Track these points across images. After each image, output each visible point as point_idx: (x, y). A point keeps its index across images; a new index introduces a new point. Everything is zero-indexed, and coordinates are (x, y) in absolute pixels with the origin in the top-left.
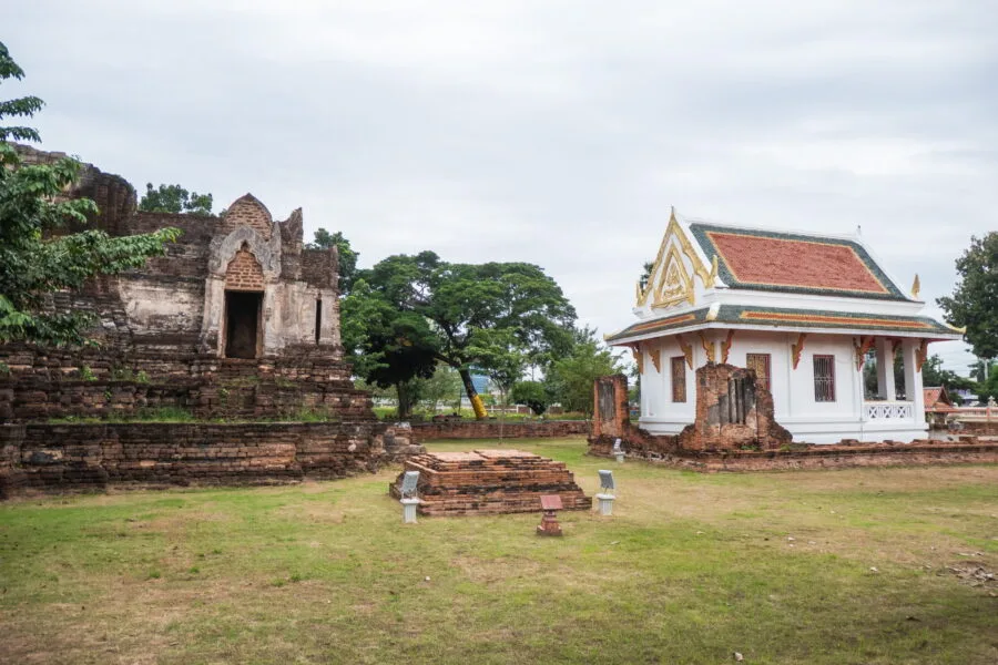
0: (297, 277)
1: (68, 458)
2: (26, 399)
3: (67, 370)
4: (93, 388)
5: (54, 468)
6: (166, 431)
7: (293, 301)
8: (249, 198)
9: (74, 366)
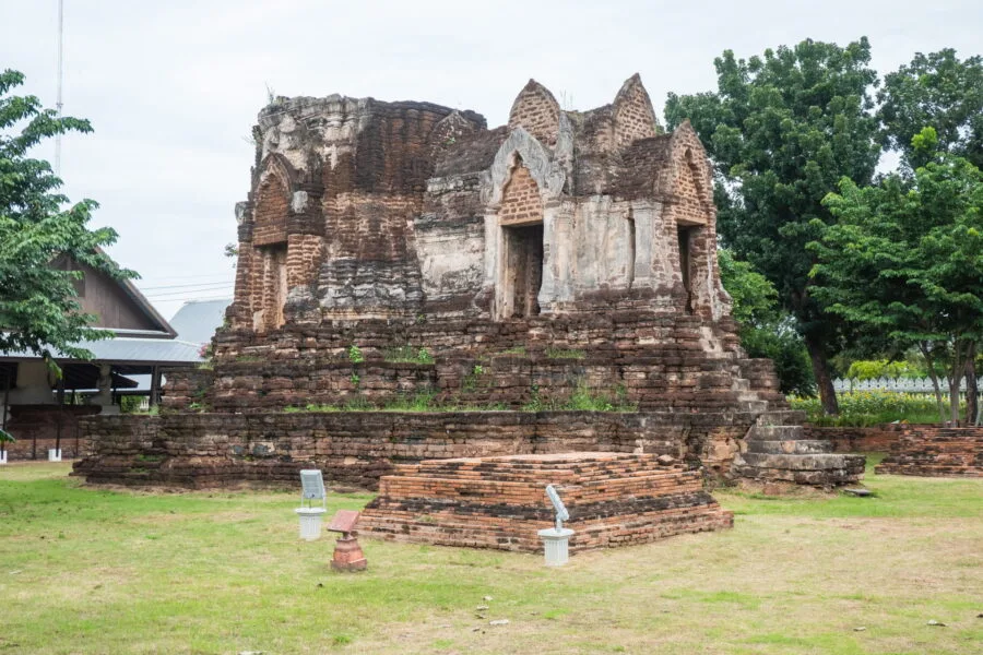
0: (598, 188)
1: (279, 451)
2: (272, 387)
3: (336, 351)
4: (336, 372)
5: (270, 463)
6: (360, 421)
7: (590, 228)
8: (532, 87)
9: (341, 346)
